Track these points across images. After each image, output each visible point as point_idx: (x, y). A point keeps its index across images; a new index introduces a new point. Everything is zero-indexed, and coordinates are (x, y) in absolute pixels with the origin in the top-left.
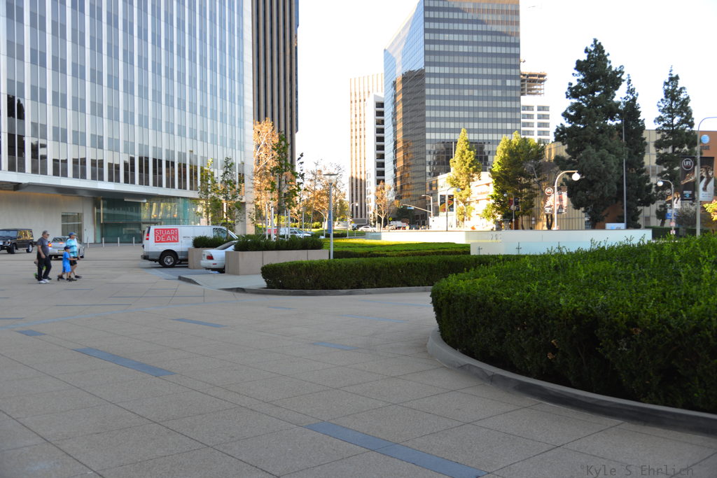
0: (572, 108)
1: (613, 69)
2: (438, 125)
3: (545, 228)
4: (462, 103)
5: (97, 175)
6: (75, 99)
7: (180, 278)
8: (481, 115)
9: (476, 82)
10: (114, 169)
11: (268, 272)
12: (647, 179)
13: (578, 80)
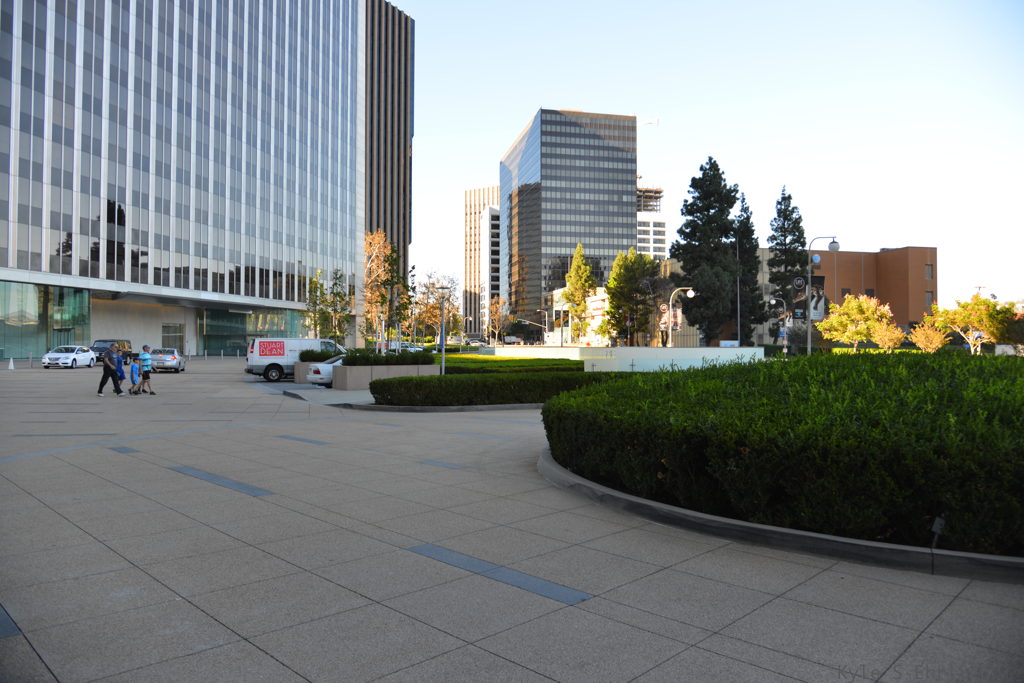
0: (687, 225)
1: (728, 187)
2: (554, 239)
3: (660, 345)
4: (578, 218)
5: (201, 285)
6: (178, 206)
7: (285, 393)
8: (597, 230)
9: (592, 197)
10: (218, 279)
11: (376, 387)
12: (760, 297)
13: (693, 197)
